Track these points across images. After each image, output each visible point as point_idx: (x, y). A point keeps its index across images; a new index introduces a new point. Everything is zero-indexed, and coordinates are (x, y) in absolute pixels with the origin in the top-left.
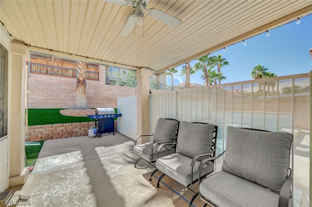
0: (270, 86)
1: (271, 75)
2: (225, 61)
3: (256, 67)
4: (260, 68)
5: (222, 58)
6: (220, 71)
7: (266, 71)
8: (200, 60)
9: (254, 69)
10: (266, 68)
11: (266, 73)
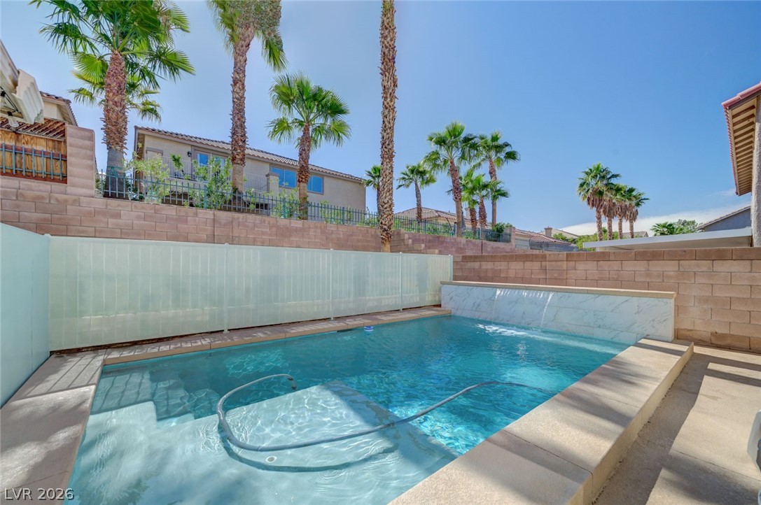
0: (624, 220)
1: (628, 191)
2: (508, 149)
3: (591, 170)
4: (601, 174)
5: (500, 142)
6: (495, 175)
7: (613, 181)
8: (441, 145)
9: (586, 176)
10: (614, 173)
11: (615, 185)
